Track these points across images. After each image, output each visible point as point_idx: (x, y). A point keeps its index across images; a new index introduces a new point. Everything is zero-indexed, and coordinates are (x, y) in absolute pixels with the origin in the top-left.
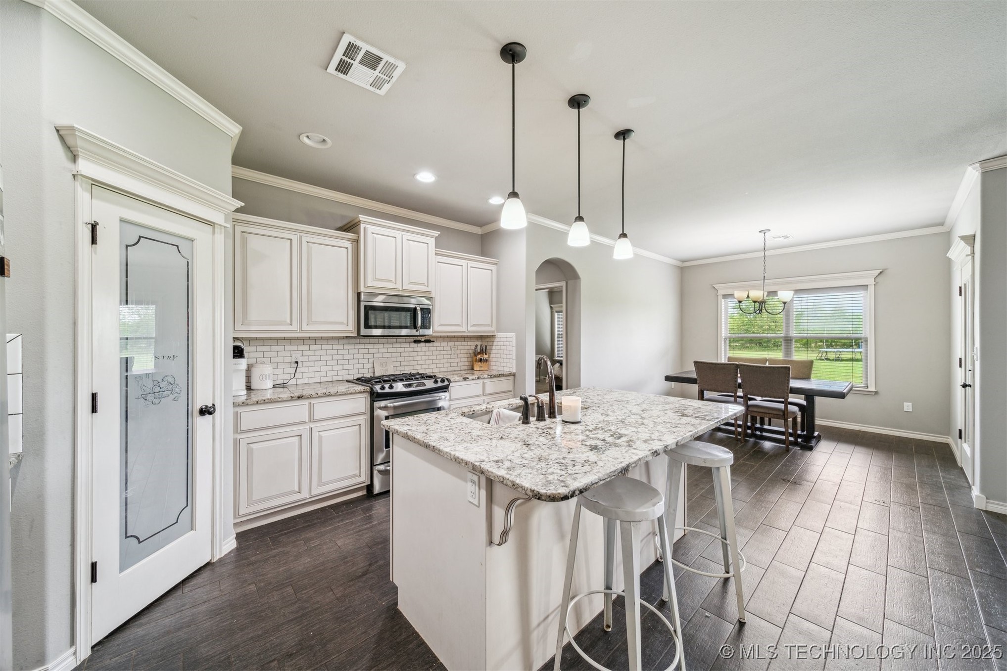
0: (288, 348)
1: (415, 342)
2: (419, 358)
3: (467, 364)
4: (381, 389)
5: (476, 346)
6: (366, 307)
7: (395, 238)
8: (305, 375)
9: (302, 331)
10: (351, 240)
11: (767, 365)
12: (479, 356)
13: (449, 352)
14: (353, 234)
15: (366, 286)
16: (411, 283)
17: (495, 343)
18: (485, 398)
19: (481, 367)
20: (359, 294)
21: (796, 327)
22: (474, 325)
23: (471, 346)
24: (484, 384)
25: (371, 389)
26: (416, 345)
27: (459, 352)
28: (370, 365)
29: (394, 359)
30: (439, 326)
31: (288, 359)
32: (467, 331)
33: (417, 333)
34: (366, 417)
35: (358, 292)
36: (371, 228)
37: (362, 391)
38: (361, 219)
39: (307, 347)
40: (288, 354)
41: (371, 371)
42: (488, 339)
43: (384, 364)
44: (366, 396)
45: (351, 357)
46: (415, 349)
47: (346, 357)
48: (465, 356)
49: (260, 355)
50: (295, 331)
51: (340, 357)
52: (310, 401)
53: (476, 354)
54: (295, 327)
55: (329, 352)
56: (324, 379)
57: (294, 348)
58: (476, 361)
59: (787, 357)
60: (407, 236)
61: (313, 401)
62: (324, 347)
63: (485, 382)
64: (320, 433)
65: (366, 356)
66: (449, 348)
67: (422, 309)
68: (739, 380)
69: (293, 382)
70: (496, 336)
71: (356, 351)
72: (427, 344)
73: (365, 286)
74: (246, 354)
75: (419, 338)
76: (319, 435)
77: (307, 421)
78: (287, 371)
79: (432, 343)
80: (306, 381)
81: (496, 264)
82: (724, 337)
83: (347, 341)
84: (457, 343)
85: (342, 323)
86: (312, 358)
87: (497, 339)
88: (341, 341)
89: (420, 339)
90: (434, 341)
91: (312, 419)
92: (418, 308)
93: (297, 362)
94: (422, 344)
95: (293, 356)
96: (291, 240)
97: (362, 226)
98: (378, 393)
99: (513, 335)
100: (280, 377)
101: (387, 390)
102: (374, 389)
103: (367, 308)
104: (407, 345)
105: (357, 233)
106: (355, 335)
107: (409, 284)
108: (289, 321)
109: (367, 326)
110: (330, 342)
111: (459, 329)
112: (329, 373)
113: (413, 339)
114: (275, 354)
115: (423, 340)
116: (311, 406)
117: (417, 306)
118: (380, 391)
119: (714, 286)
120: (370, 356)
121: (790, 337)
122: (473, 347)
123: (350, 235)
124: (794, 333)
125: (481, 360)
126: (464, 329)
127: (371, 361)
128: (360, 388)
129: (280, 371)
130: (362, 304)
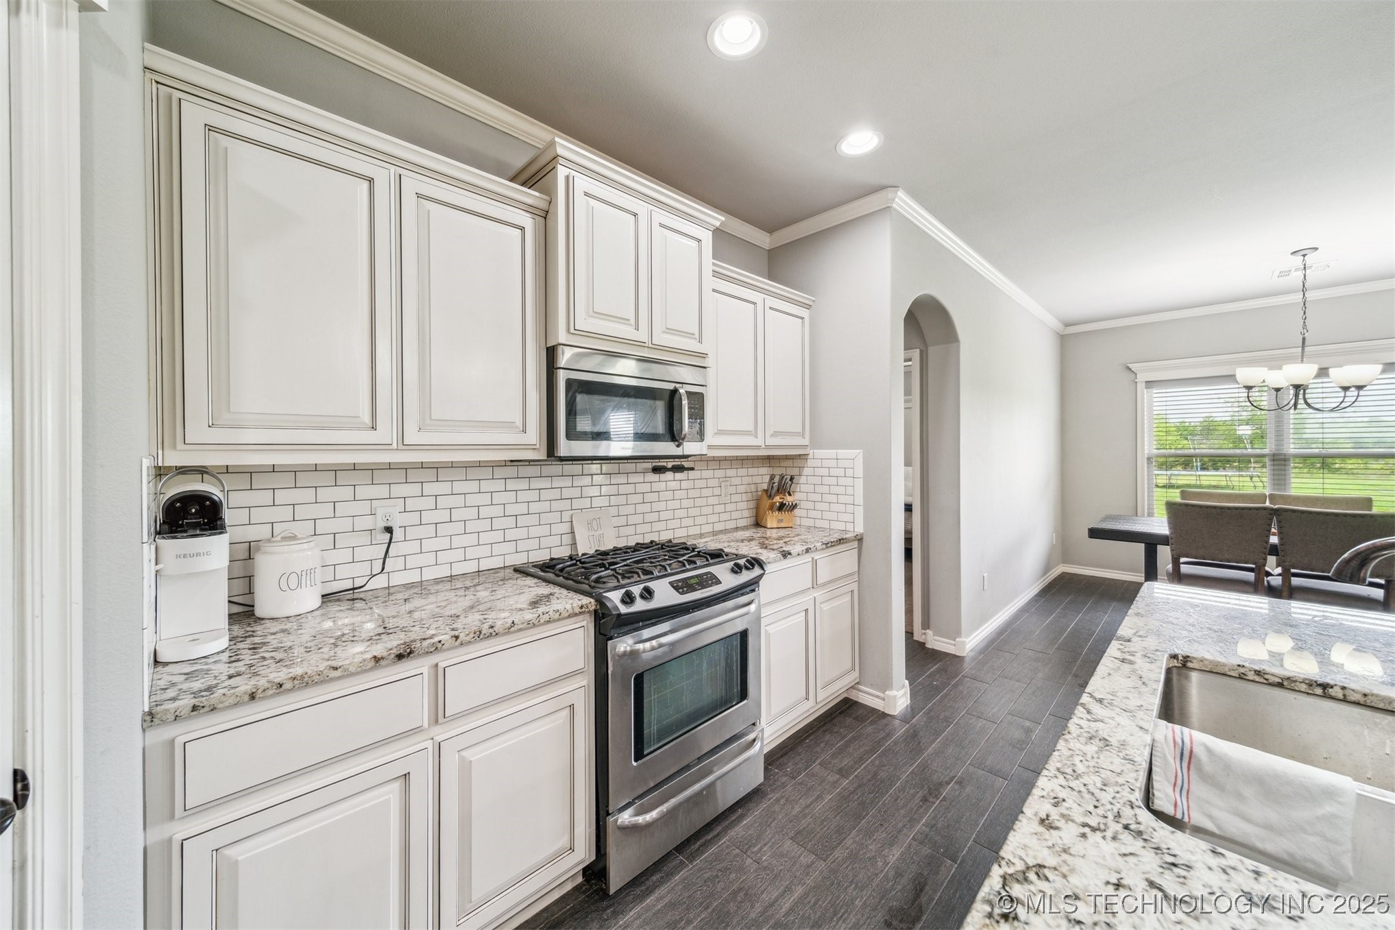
0: (365, 491)
1: (656, 470)
2: (661, 506)
3: (746, 514)
4: (623, 601)
5: (772, 477)
6: (569, 383)
7: (635, 215)
8: (411, 562)
9: (404, 445)
10: (530, 209)
11: (1267, 504)
12: (777, 499)
13: (717, 491)
14: (537, 194)
15: (572, 330)
16: (669, 331)
17: (806, 471)
18: (817, 594)
19: (781, 521)
20: (551, 353)
21: (1296, 436)
22: (776, 434)
23: (761, 477)
24: (815, 562)
25: (600, 601)
26: (655, 477)
27: (732, 490)
28: (565, 528)
29: (613, 511)
30: (716, 434)
31: (367, 522)
32: (763, 446)
33: (678, 452)
34: (584, 683)
35: (550, 344)
36: (582, 183)
37: (577, 610)
38: (560, 151)
39: (414, 489)
40: (364, 507)
41: (567, 539)
42: (789, 463)
43: (595, 523)
44: (584, 623)
45: (522, 508)
46: (656, 487)
47: (511, 510)
48: (744, 497)
49: (287, 513)
50: (384, 447)
51: (498, 511)
52: (433, 659)
53: (769, 493)
54: (387, 431)
55: (472, 500)
56: (458, 569)
57: (382, 491)
58: (771, 508)
59: (1279, 490)
60: (660, 216)
61: (442, 659)
62: (459, 487)
63: (816, 558)
64: (462, 753)
65: (557, 505)
66: (714, 483)
67: (689, 394)
68: (1274, 540)
69: (379, 582)
70: (811, 456)
71: (533, 495)
72: (679, 476)
73: (568, 331)
74: (228, 516)
75: (662, 463)
76: (462, 759)
77: (426, 725)
78: (362, 554)
79: (686, 472)
80: (414, 577)
81: (808, 307)
82: (1146, 456)
83: (511, 471)
84: (731, 472)
85: (509, 425)
86: (428, 517)
87: (810, 463)
88: (500, 472)
89: (665, 464)
90: (692, 469)
91: (438, 715)
92: (682, 391)
93: (389, 530)
94: (669, 475)
95: (380, 513)
96: (371, 181)
97: (562, 172)
98: (619, 615)
99: (857, 454)
100: (342, 572)
101: (640, 605)
102: (609, 604)
103: (575, 387)
104: (639, 478)
105: (550, 193)
106: (542, 455)
107: (664, 332)
108: (367, 419)
109: (572, 434)
110: (473, 473)
111: (750, 441)
112: (471, 553)
113: (649, 465)
114: (327, 510)
115: (670, 465)
116: (438, 676)
117: (678, 385)
118: (623, 609)
119: (1130, 366)
120: (565, 505)
121: (1285, 455)
122: (767, 478)
123: (531, 196)
124: (1291, 448)
125: (782, 507)
126: (759, 442)
127: (566, 517)
128: (567, 601)
129: (343, 555)
130: (562, 377)
